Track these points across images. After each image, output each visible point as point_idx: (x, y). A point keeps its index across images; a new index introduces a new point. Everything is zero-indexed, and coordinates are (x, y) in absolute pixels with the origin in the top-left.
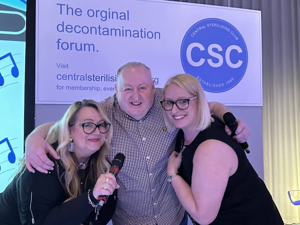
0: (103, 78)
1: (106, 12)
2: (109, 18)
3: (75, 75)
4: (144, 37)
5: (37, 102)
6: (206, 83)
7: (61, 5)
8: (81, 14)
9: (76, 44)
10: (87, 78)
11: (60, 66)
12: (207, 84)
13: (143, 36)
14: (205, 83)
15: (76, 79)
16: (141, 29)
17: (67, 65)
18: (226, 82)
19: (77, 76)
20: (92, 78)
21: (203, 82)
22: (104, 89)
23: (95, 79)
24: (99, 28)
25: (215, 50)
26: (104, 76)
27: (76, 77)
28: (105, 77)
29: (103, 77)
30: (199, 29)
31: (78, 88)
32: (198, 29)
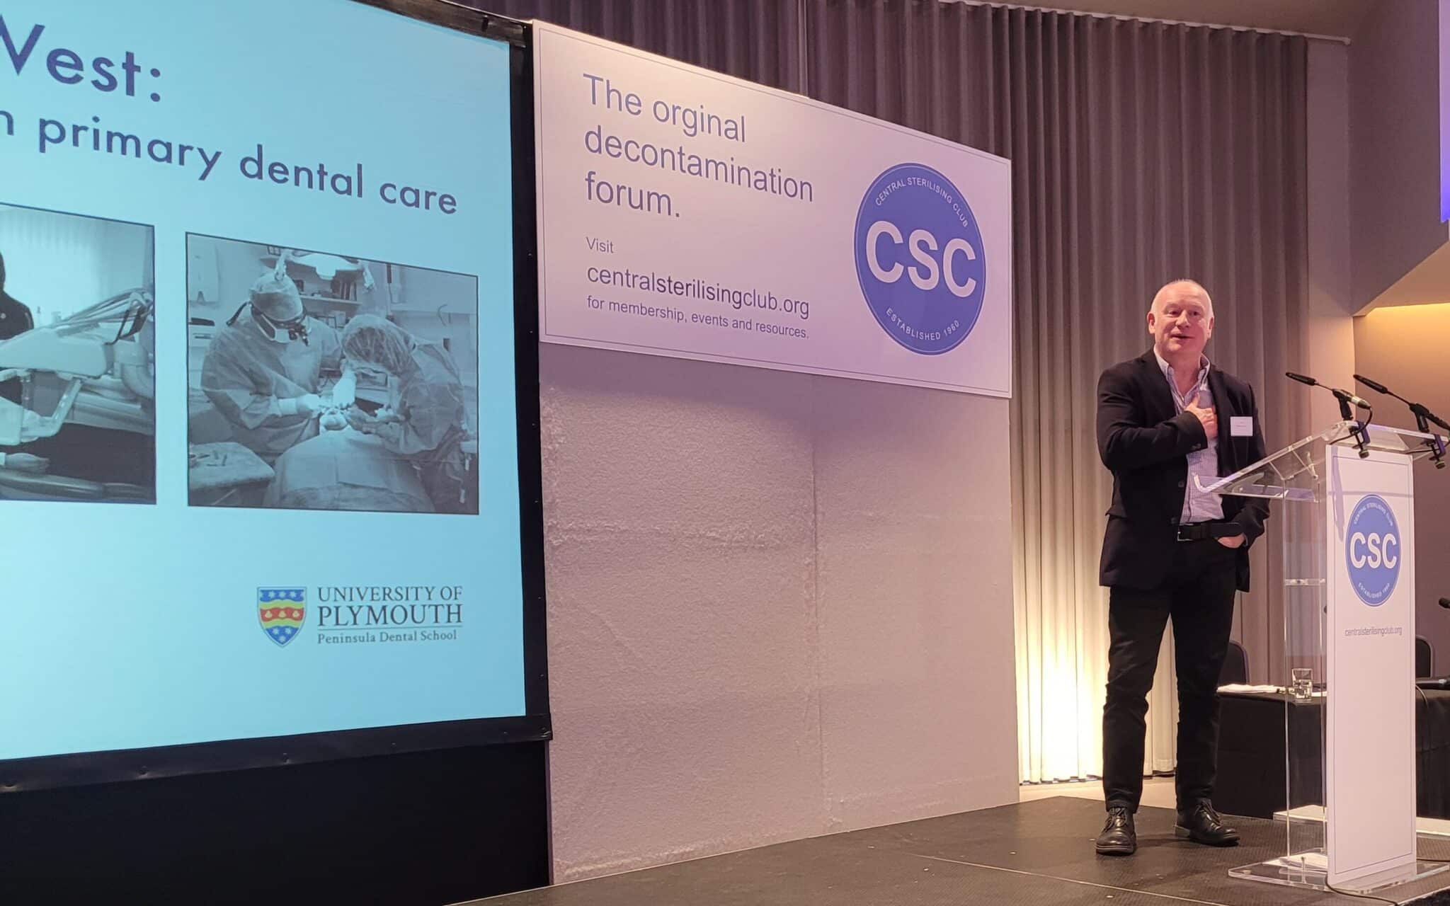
0: (689, 287)
1: (695, 113)
2: (703, 130)
3: (628, 274)
4: (778, 192)
5: (543, 338)
6: (906, 329)
7: (594, 78)
8: (639, 111)
9: (630, 189)
10: (656, 285)
11: (595, 243)
12: (908, 329)
13: (776, 188)
14: (903, 326)
15: (630, 283)
16: (772, 170)
17: (609, 243)
18: (945, 331)
19: (634, 277)
20: (666, 285)
21: (901, 324)
22: (693, 318)
23: (672, 290)
24: (681, 153)
25: (923, 245)
26: (693, 283)
27: (631, 278)
28: (694, 286)
29: (690, 285)
30: (891, 187)
31: (636, 308)
32: (889, 187)
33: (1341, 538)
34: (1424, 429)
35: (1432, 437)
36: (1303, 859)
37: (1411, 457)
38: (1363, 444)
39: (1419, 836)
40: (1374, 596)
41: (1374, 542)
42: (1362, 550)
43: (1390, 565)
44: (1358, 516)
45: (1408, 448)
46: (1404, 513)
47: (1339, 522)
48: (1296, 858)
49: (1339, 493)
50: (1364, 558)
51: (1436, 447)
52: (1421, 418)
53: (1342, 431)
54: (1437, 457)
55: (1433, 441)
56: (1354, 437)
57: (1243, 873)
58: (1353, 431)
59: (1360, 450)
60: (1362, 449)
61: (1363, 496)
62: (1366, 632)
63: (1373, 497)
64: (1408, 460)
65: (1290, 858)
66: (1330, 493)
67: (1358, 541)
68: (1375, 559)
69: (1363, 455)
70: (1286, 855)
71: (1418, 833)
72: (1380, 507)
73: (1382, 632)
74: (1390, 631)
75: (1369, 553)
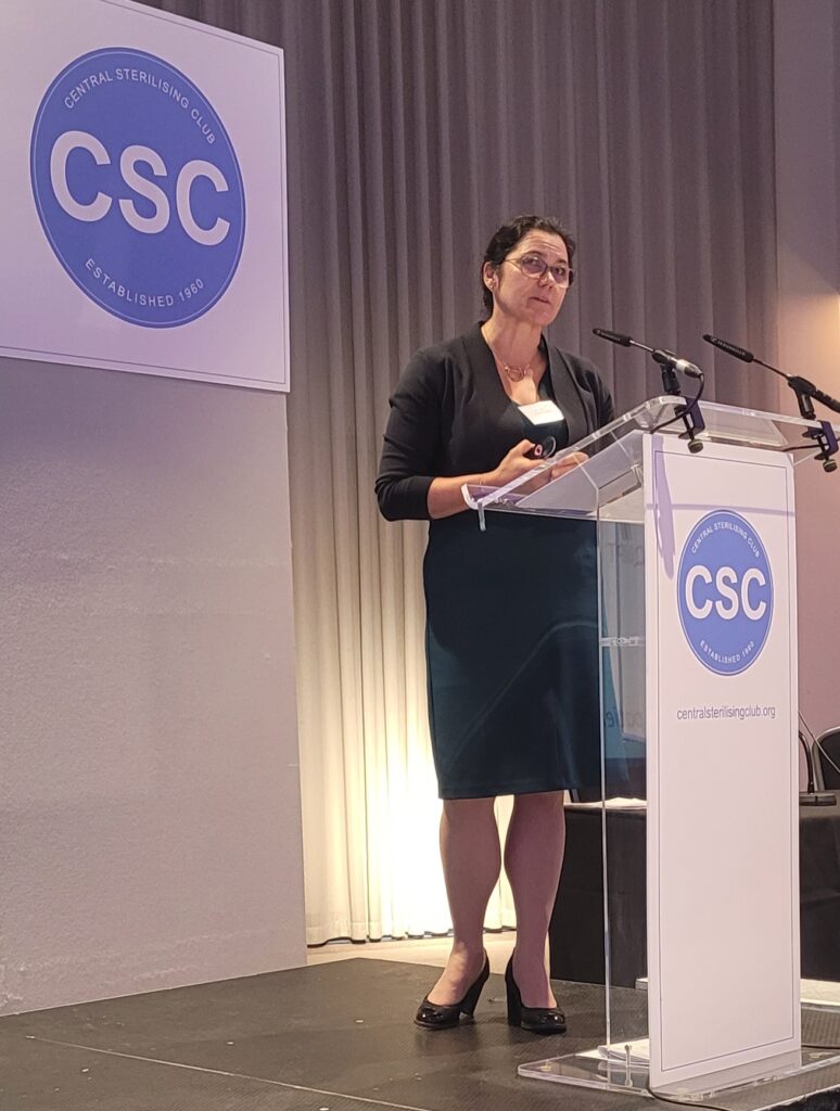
33: (670, 573)
34: (809, 415)
35: (819, 426)
36: (627, 1048)
37: (792, 456)
38: (694, 432)
39: (806, 1008)
40: (726, 660)
41: (726, 580)
42: (705, 592)
43: (755, 615)
44: (699, 541)
45: (787, 443)
46: (778, 540)
47: (666, 550)
48: (619, 1048)
49: (665, 507)
50: (709, 604)
51: (824, 440)
52: (803, 397)
53: (665, 413)
54: (825, 455)
55: (820, 431)
56: (681, 419)
57: (540, 1071)
58: (681, 411)
59: (690, 440)
60: (692, 438)
61: (708, 512)
62: (716, 713)
63: (724, 515)
64: (785, 459)
65: (610, 1047)
66: (649, 506)
67: (699, 579)
68: (728, 604)
69: (695, 448)
70: (605, 1044)
71: (802, 1004)
72: (736, 529)
73: (742, 713)
74: (756, 712)
75: (717, 597)
